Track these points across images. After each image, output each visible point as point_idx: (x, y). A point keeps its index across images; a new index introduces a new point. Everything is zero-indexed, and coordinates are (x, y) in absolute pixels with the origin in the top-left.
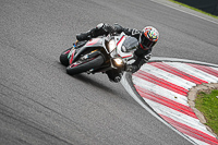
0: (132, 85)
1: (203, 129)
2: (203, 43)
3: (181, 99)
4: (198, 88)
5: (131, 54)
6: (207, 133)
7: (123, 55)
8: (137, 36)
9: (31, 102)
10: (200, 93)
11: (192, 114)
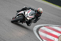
0: (39, 34)
8: (35, 11)
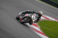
1: (39, 30)
5: (37, 19)
6: (40, 31)
7: (35, 19)
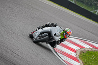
2: (84, 30)
3: (73, 54)
4: (81, 50)
9: (9, 51)
10: (82, 52)
11: (77, 61)
